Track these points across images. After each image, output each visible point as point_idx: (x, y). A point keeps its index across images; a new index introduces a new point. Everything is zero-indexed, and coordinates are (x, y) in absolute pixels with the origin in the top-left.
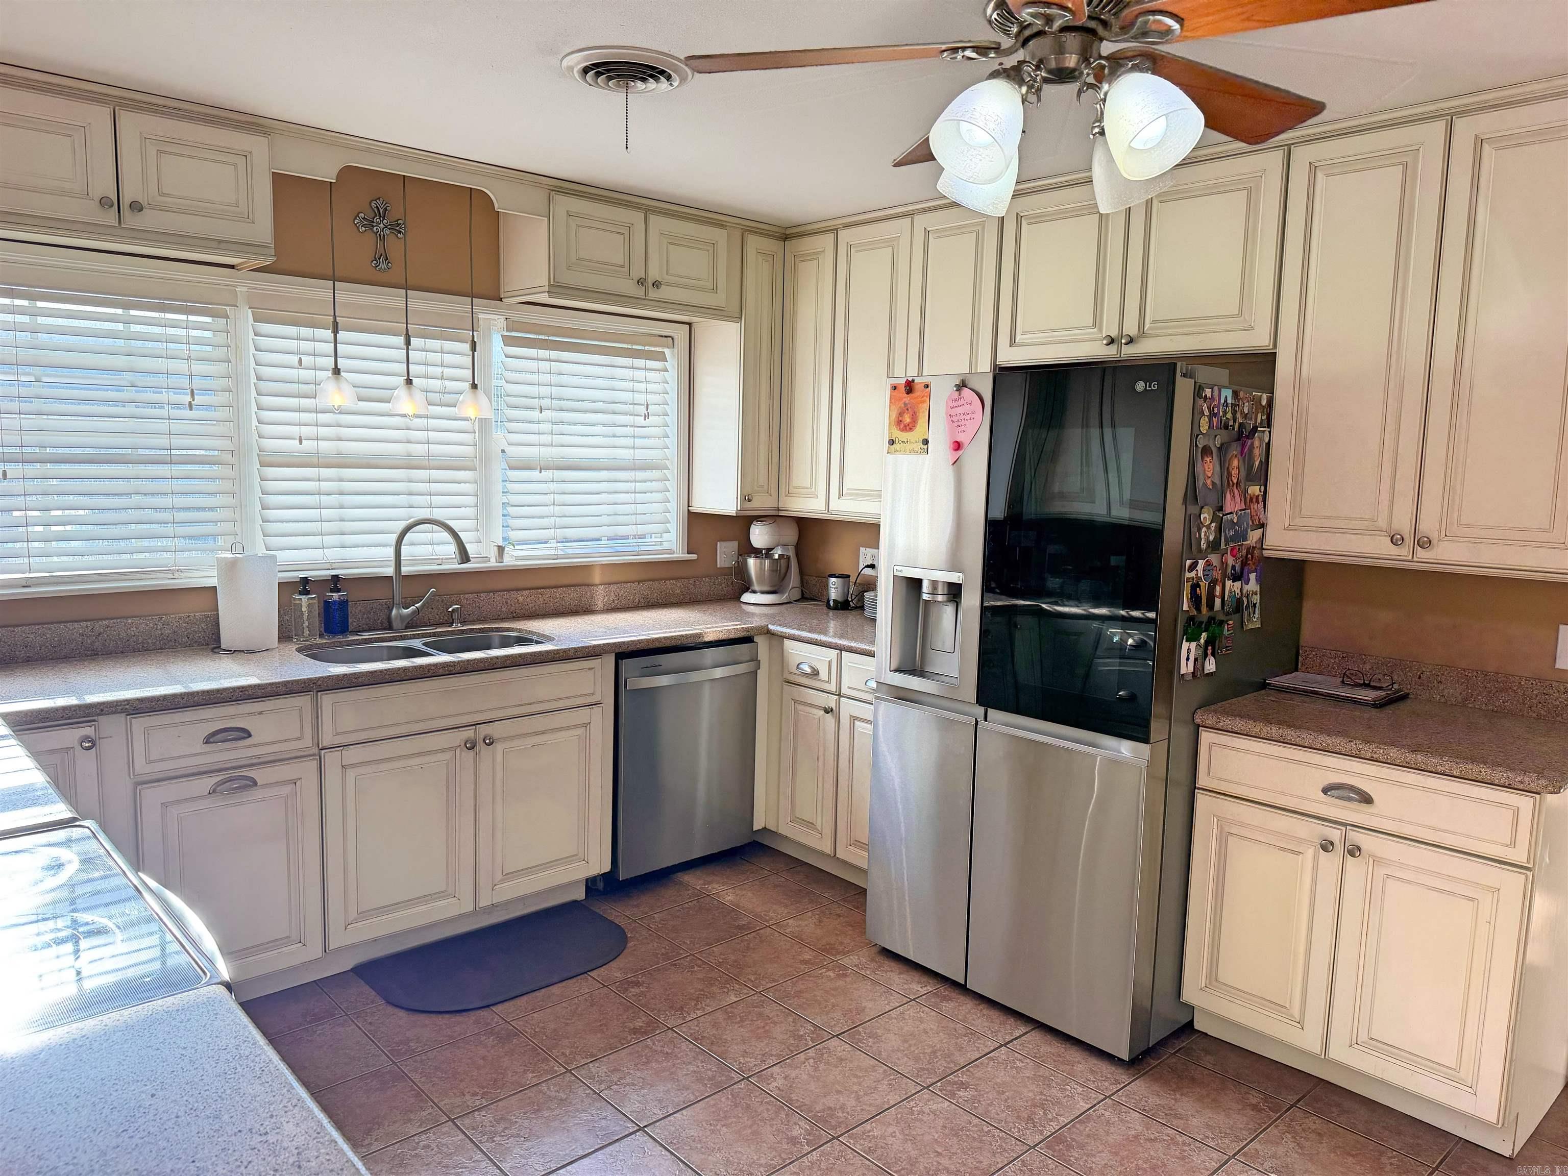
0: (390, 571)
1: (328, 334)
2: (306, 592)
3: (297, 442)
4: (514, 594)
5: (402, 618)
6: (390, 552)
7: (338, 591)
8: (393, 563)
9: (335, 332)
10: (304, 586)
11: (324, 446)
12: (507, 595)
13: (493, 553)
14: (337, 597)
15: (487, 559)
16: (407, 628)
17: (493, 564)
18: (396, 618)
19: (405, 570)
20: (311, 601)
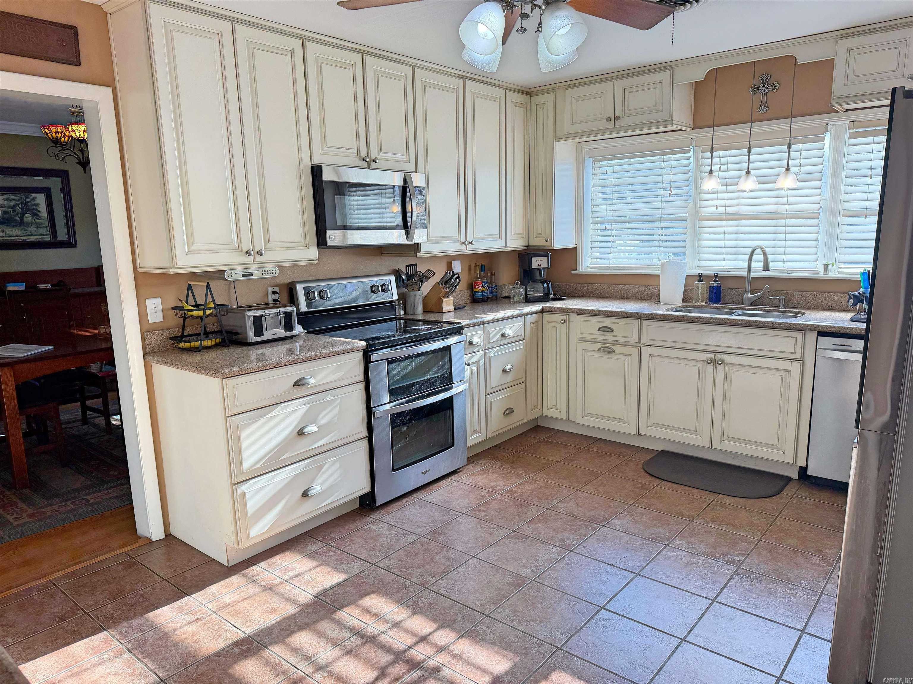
0: (745, 274)
1: (709, 154)
2: (700, 280)
3: (715, 208)
4: (831, 295)
5: (750, 299)
6: (746, 264)
7: (717, 281)
8: (747, 270)
9: (712, 152)
10: (700, 278)
11: (729, 209)
12: (826, 295)
13: (821, 268)
14: (716, 285)
15: (818, 272)
16: (751, 305)
17: (821, 275)
18: (745, 298)
19: (753, 274)
20: (703, 285)
